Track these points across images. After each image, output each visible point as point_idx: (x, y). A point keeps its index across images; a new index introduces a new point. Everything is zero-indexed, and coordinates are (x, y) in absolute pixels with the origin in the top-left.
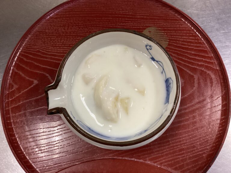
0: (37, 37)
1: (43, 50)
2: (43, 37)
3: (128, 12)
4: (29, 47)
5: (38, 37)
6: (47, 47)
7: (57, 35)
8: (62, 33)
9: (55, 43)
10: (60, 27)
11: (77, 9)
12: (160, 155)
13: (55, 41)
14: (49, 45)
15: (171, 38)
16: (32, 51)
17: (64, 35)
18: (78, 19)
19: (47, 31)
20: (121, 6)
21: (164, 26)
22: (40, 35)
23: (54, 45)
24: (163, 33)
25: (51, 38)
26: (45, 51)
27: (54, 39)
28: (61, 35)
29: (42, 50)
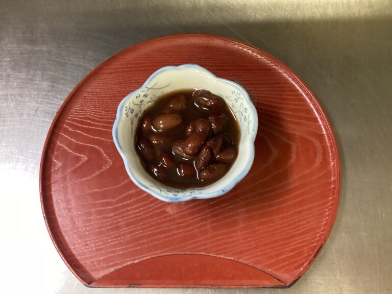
0: (85, 99)
1: (94, 117)
2: (92, 99)
3: (203, 61)
4: (76, 112)
5: (87, 99)
6: (98, 112)
7: (111, 96)
8: (117, 93)
9: (109, 107)
10: (115, 85)
11: (137, 61)
12: (247, 248)
13: (109, 104)
14: (101, 109)
15: (261, 95)
16: (80, 118)
17: (120, 95)
18: (138, 74)
19: (98, 90)
20: (194, 54)
21: (251, 79)
22: (88, 97)
23: (108, 109)
24: (250, 87)
25: (102, 100)
26: (96, 117)
27: (108, 101)
28: (117, 95)
29: (92, 116)
